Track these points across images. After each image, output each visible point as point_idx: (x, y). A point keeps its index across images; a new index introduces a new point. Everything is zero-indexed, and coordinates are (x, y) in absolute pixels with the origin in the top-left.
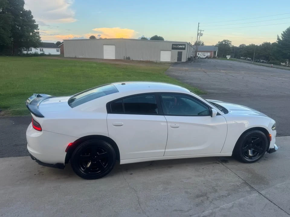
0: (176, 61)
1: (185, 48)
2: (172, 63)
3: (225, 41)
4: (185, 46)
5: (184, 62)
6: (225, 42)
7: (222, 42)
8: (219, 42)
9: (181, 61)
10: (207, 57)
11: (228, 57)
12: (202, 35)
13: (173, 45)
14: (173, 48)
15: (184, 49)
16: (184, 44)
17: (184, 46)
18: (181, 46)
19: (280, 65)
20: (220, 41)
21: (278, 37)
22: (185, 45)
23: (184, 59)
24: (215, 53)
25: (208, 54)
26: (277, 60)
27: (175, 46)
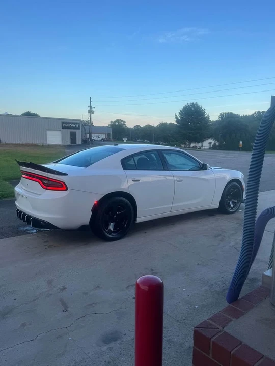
0: (69, 143)
1: (79, 126)
2: (65, 146)
3: (118, 121)
4: (79, 125)
5: (79, 145)
6: (119, 123)
7: (115, 122)
8: (111, 122)
9: (76, 143)
10: (102, 139)
11: (125, 139)
12: (93, 113)
13: (63, 123)
14: (64, 128)
15: (78, 128)
16: (77, 122)
17: (77, 125)
18: (74, 125)
19: (180, 146)
20: (113, 121)
21: (176, 116)
22: (79, 123)
23: (79, 142)
24: (109, 135)
25: (103, 136)
26: (176, 141)
27: (66, 125)
